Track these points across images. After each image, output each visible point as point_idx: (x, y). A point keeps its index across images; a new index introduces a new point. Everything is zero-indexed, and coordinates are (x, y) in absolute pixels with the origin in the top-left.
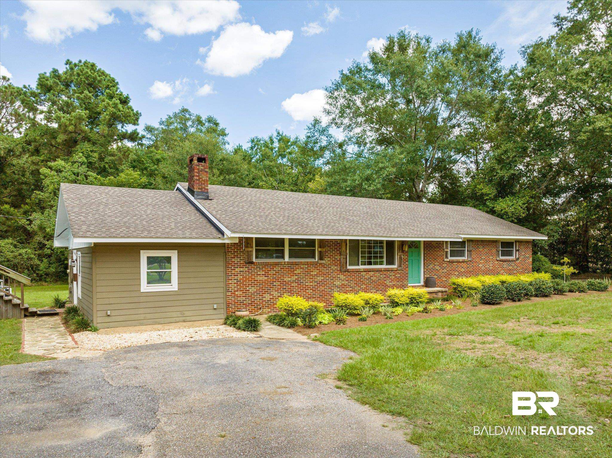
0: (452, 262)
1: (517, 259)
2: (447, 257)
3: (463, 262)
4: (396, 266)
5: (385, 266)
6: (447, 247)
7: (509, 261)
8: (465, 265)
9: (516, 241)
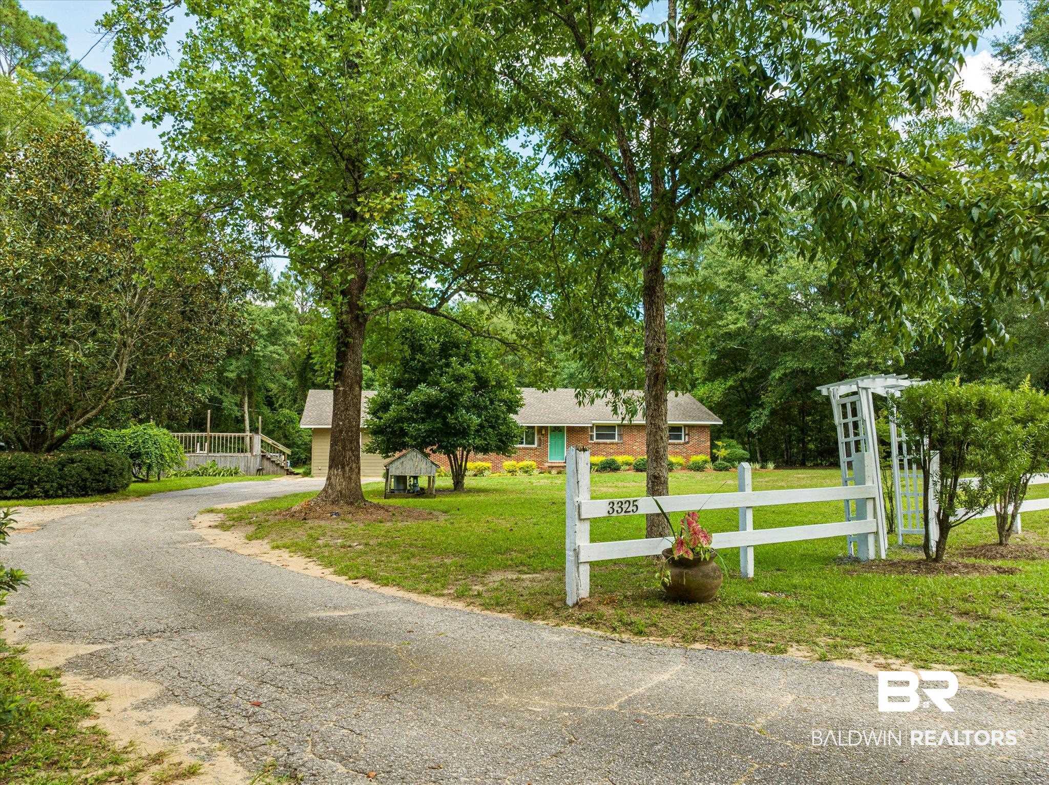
0: (598, 444)
1: (688, 442)
2: (592, 439)
3: (613, 444)
4: (535, 446)
5: (524, 446)
6: (592, 431)
7: (674, 444)
8: (615, 446)
9: (685, 426)
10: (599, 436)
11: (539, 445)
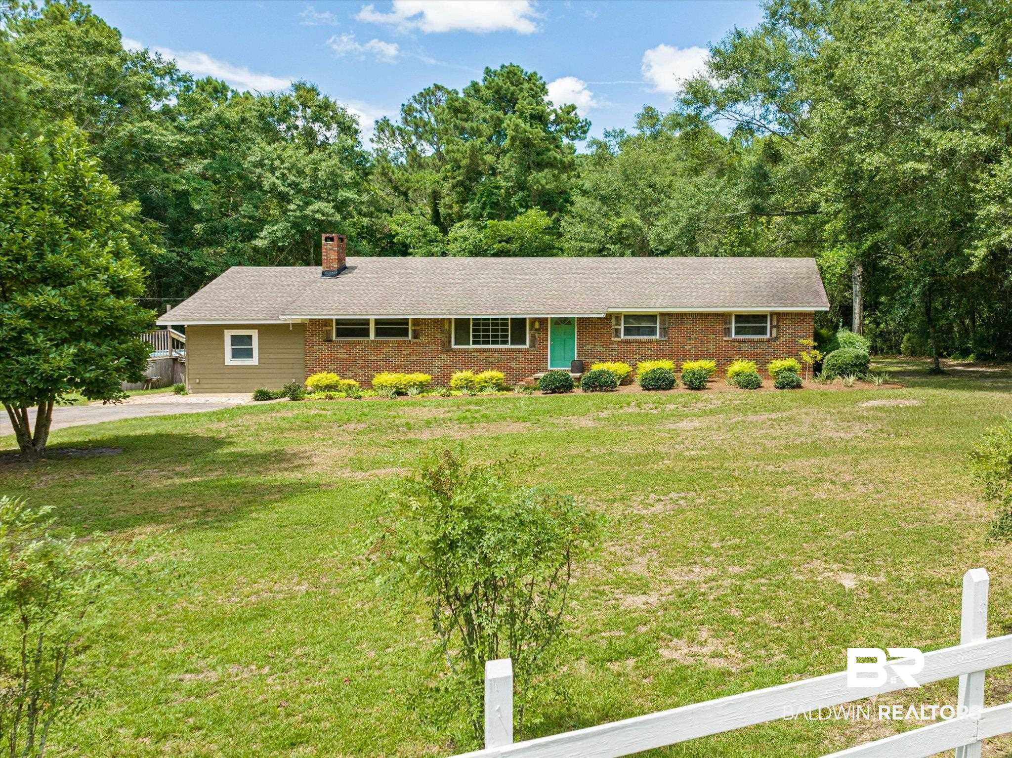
0: (628, 342)
2: (618, 336)
3: (652, 342)
4: (527, 346)
5: (509, 346)
6: (618, 323)
7: (752, 341)
8: (654, 346)
9: (772, 314)
10: (628, 331)
11: (533, 345)
